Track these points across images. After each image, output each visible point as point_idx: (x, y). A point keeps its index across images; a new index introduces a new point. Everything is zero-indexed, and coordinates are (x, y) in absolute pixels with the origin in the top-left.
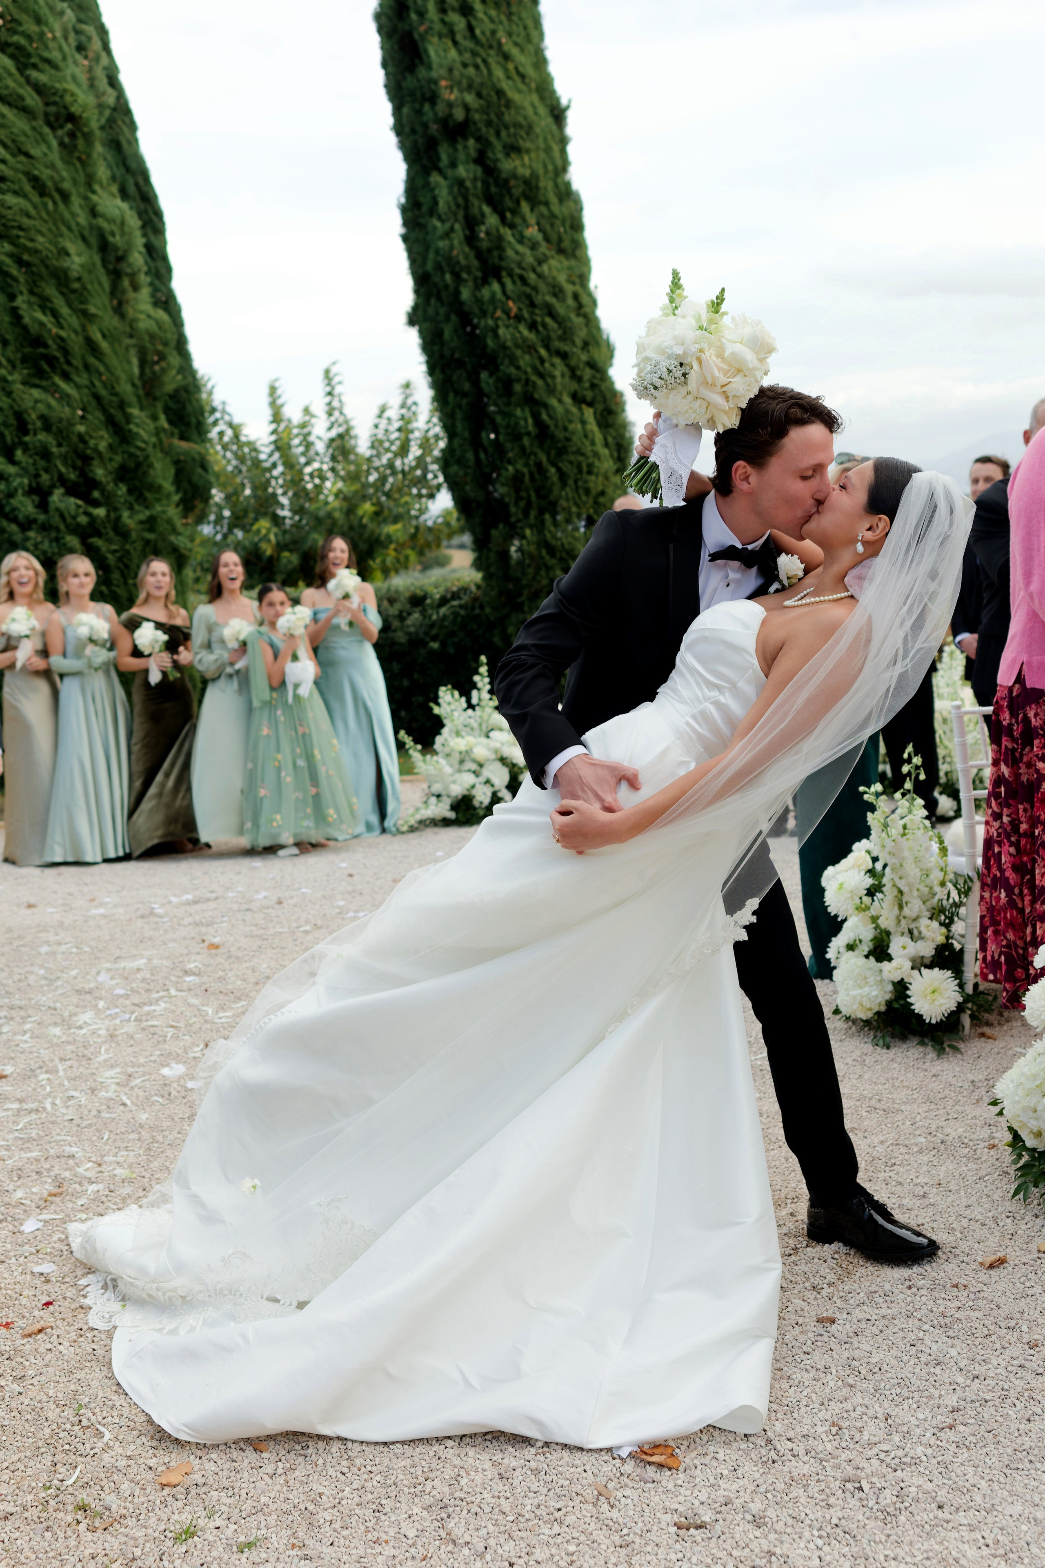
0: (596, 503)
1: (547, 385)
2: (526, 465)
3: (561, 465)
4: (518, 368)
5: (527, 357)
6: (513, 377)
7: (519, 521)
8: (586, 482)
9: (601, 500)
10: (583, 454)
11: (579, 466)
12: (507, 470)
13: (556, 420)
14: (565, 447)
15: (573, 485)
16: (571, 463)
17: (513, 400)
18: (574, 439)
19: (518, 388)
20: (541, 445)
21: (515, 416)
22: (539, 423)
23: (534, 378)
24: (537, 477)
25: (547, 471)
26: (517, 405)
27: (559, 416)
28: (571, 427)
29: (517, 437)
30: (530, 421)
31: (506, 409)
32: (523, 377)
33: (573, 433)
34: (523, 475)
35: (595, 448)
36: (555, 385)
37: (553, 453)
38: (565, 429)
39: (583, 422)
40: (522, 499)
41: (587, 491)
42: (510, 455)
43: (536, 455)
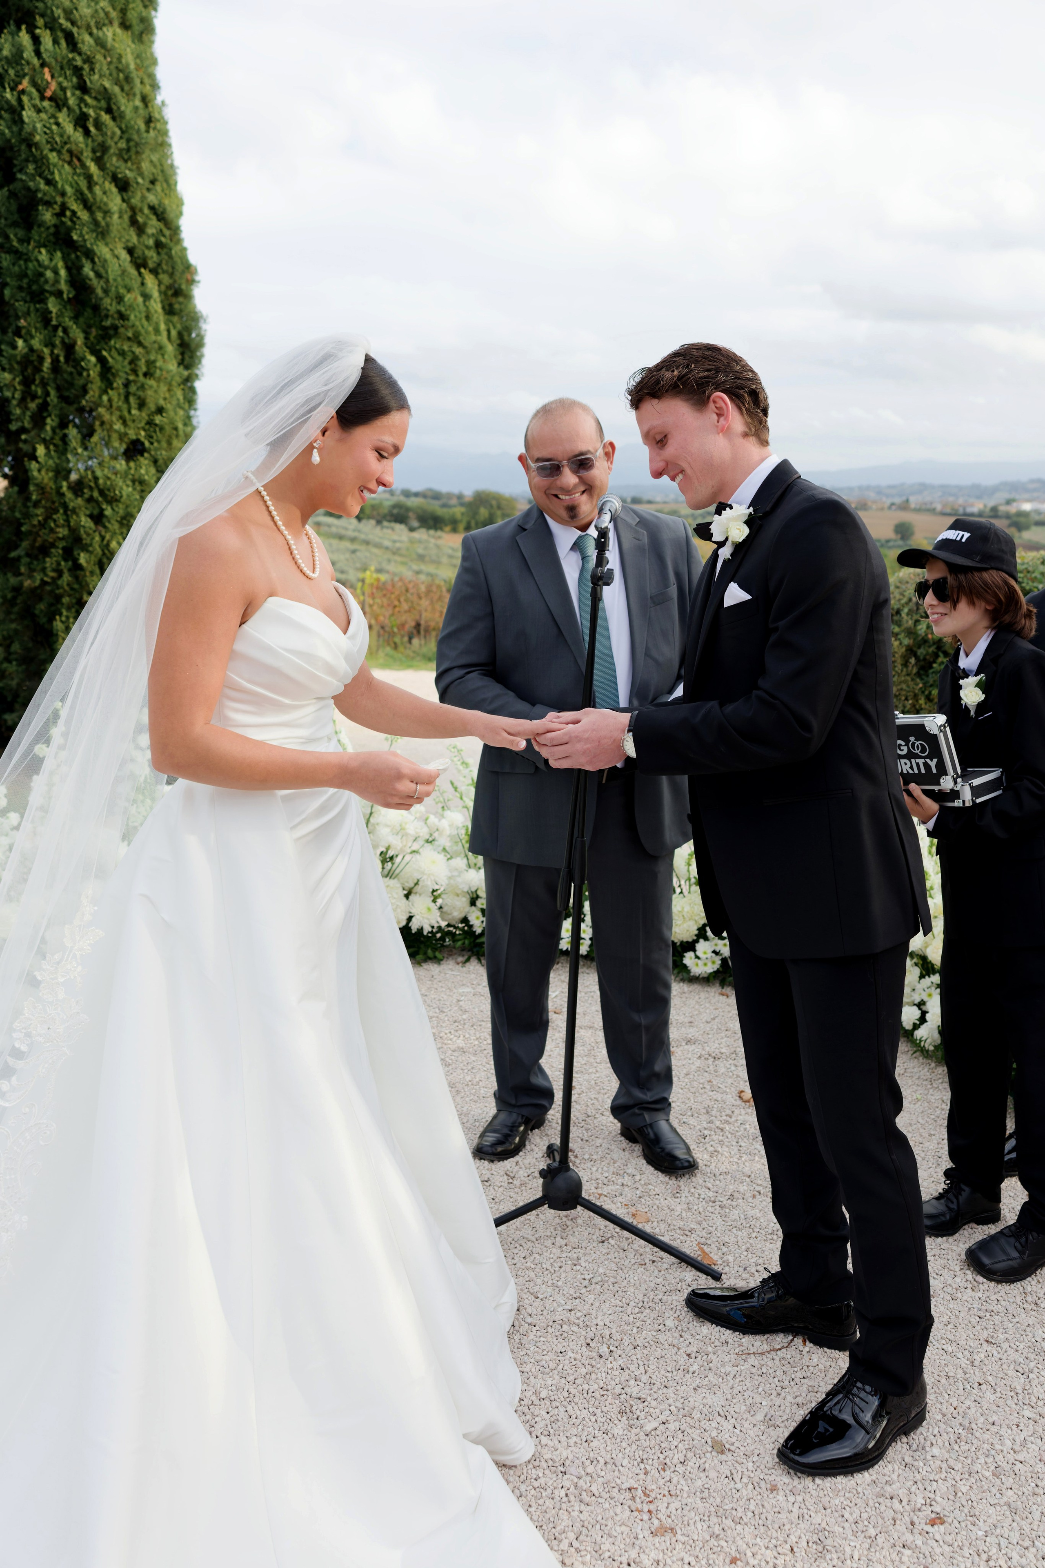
0: (150, 423)
1: (96, 223)
2: (50, 344)
3: (104, 353)
4: (49, 182)
5: (66, 166)
6: (40, 195)
7: (23, 430)
8: (142, 387)
9: (158, 419)
10: (140, 344)
11: (134, 361)
12: (15, 347)
13: (107, 281)
14: (115, 328)
15: (122, 391)
16: (122, 353)
17: (35, 234)
18: (132, 317)
19: (47, 216)
20: (75, 318)
21: (37, 260)
22: (78, 282)
23: (74, 206)
24: (65, 367)
25: (83, 359)
26: (40, 245)
27: (111, 278)
28: (128, 297)
29: (37, 296)
30: (63, 272)
31: (22, 248)
32: (59, 199)
33: (131, 307)
34: (41, 359)
35: (159, 338)
36: (108, 225)
37: (94, 332)
38: (120, 299)
39: (146, 297)
40: (34, 397)
41: (142, 405)
42: (22, 322)
43: (65, 331)
